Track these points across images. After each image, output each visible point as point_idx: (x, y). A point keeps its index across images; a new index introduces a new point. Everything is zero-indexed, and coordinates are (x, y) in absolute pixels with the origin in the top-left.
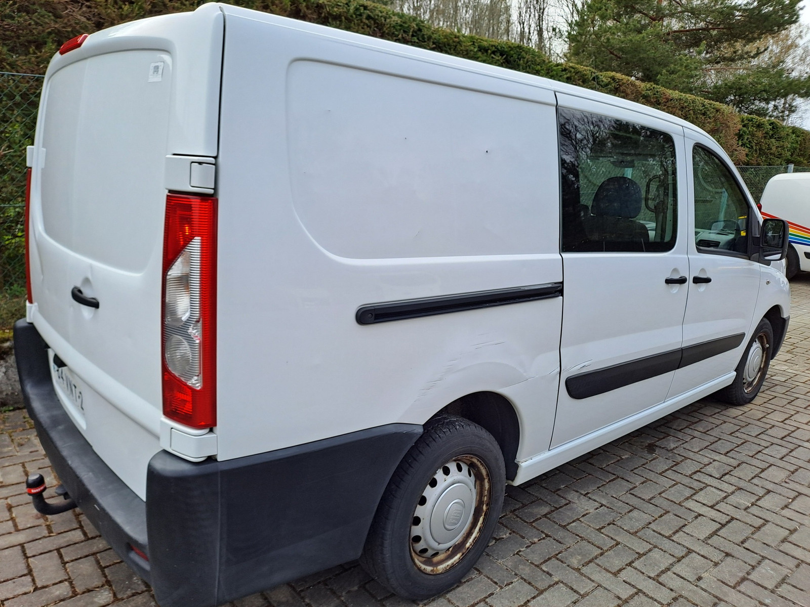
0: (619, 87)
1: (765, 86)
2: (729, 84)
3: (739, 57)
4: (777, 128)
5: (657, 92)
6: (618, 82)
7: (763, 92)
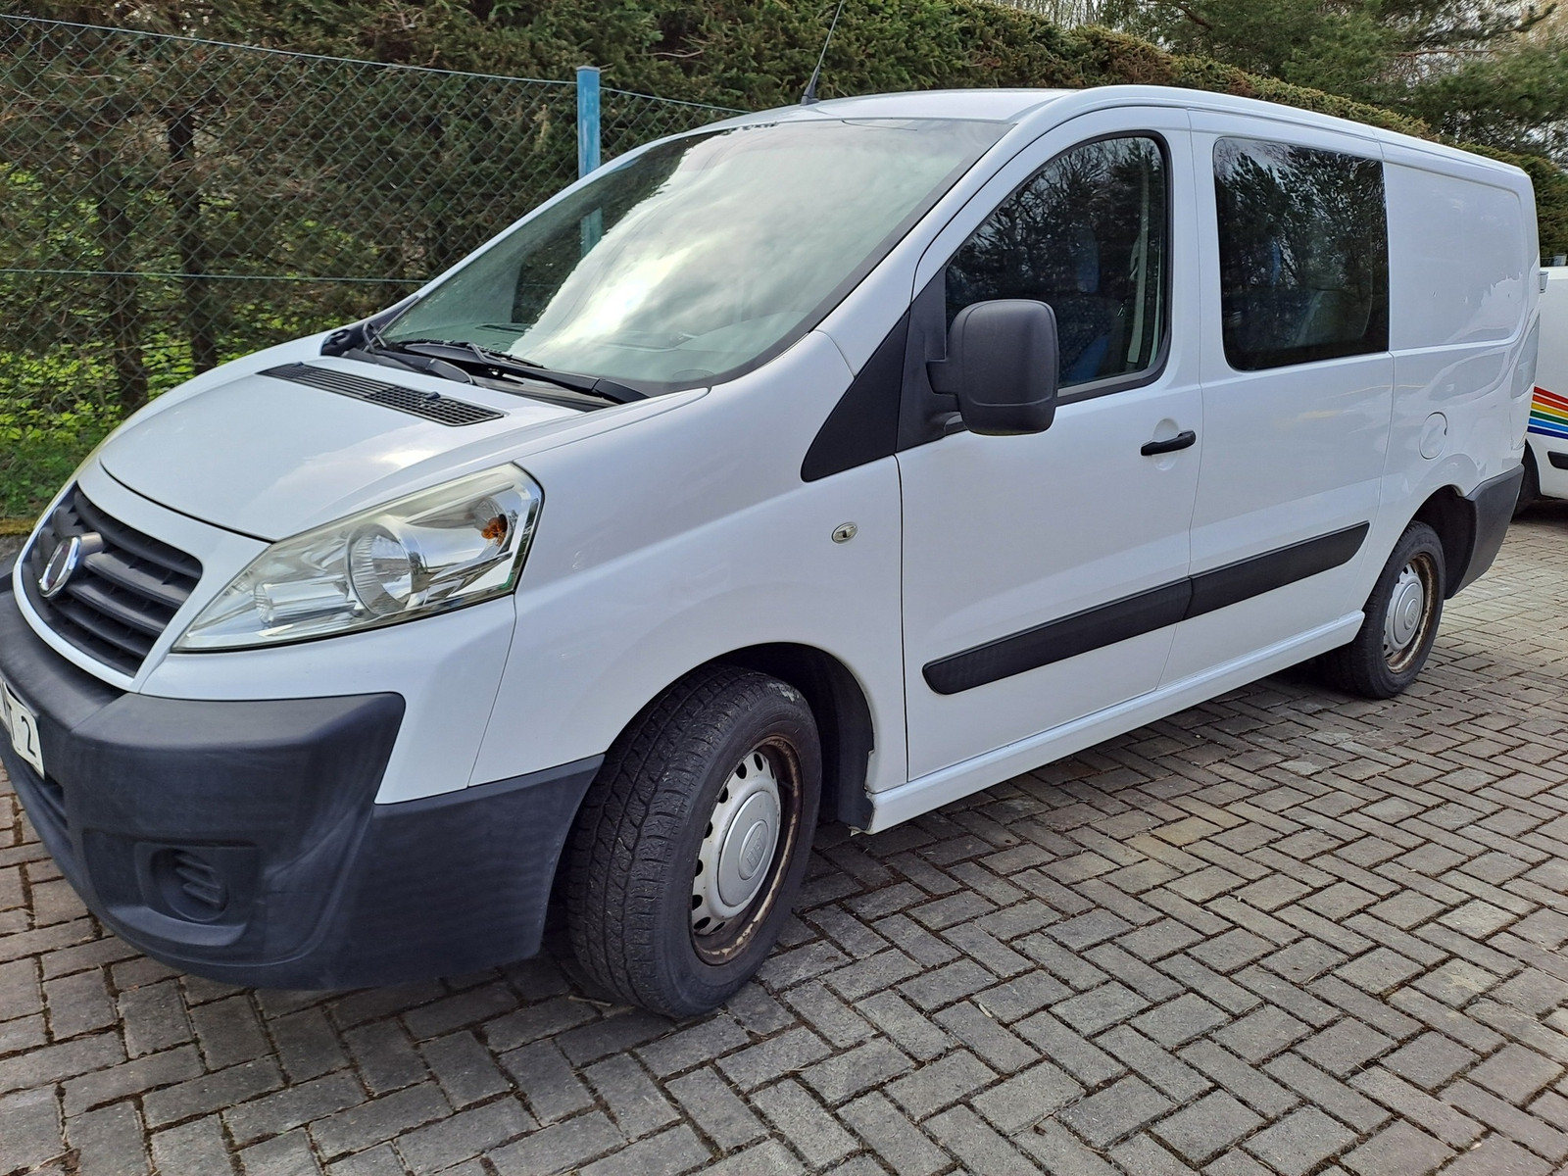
0: (1110, 60)
1: (1530, 86)
2: (1449, 83)
3: (1492, 28)
4: (1544, 176)
5: (1218, 77)
6: (1107, 49)
7: (1526, 100)
